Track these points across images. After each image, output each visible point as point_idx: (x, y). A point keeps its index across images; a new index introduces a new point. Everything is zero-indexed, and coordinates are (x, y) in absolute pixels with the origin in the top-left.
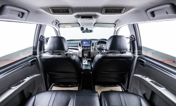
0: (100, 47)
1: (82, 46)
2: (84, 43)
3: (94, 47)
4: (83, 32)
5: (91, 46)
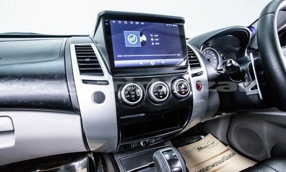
1: (114, 71)
3: (203, 69)
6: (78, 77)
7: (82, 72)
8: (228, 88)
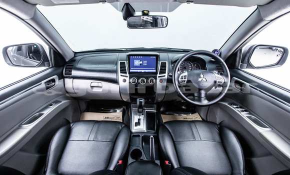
0: (189, 81)
1: (130, 73)
2: (137, 63)
3: (166, 75)
4: (131, 26)
5: (156, 73)
6: (120, 74)
7: (121, 72)
8: (189, 90)
